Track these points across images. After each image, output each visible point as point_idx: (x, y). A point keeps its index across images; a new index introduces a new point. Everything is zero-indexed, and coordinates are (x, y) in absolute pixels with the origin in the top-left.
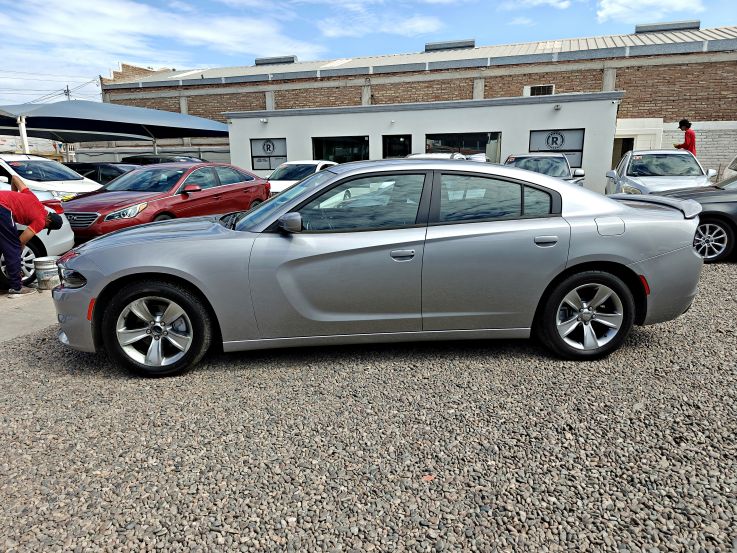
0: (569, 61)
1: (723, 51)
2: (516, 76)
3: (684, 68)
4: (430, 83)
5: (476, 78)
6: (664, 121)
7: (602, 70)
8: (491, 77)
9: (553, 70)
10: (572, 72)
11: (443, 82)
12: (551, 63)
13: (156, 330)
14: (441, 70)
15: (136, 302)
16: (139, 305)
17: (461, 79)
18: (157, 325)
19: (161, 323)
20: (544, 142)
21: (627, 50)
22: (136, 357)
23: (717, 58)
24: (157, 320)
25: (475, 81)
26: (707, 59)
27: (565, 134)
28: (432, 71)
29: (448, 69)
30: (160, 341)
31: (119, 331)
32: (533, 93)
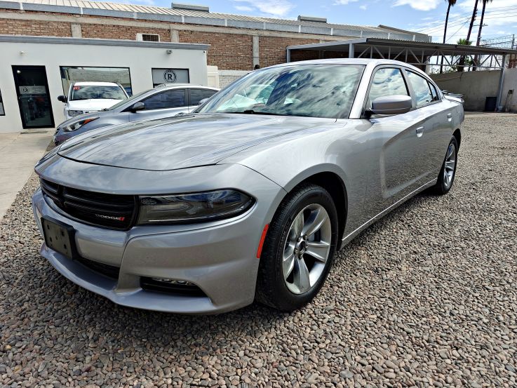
0: (146, 20)
1: (235, 28)
3: (217, 35)
4: (28, 23)
5: (73, 23)
6: (219, 69)
7: (169, 30)
8: (85, 24)
9: (135, 25)
11: (40, 23)
12: (132, 19)
13: (303, 245)
14: (36, 12)
15: (298, 216)
16: (300, 217)
17: (58, 22)
18: (302, 240)
19: (304, 237)
20: (163, 77)
21: (183, 18)
22: (294, 288)
23: (232, 31)
24: (302, 235)
25: (72, 26)
26: (227, 31)
27: (176, 72)
28: (27, 11)
29: (44, 12)
30: (303, 260)
31: (284, 260)
32: (144, 39)
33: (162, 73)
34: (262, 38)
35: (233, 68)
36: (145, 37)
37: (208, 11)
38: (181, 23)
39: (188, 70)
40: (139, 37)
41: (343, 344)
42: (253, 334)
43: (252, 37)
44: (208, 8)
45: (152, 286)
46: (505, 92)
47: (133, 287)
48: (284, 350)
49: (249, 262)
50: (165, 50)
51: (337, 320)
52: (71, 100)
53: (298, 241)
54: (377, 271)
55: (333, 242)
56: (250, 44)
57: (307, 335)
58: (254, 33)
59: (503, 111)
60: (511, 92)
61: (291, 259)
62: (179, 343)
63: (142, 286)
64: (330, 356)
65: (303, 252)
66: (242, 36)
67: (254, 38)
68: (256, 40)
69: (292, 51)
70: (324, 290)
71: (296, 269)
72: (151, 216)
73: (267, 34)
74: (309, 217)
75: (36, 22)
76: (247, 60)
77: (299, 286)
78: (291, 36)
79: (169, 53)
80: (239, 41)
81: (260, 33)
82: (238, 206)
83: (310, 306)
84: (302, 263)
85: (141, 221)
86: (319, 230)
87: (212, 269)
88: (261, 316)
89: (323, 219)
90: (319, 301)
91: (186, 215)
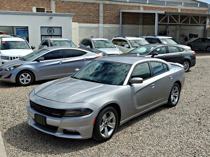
6: (78, 23)
7: (50, 1)
13: (106, 123)
15: (104, 115)
16: (105, 116)
18: (106, 122)
19: (107, 121)
20: (46, 31)
22: (103, 135)
24: (106, 120)
27: (54, 29)
30: (106, 127)
31: (100, 127)
33: (46, 29)
34: (105, 5)
35: (87, 22)
36: (38, 10)
39: (61, 27)
40: (34, 10)
41: (115, 149)
42: (92, 146)
43: (99, 5)
45: (65, 132)
48: (99, 150)
49: (91, 127)
50: (49, 17)
51: (115, 144)
52: (1, 49)
53: (105, 122)
54: (132, 133)
55: (116, 123)
56: (98, 8)
57: (106, 147)
61: (102, 127)
62: (72, 148)
63: (63, 132)
64: (111, 151)
65: (106, 125)
66: (93, 4)
68: (101, 7)
69: (123, 13)
70: (113, 137)
71: (104, 129)
72: (67, 115)
74: (108, 115)
76: (96, 17)
77: (105, 135)
78: (123, 4)
79: (51, 18)
80: (91, 7)
81: (104, 2)
82: (89, 112)
83: (108, 141)
84: (106, 128)
85: (65, 116)
86: (112, 119)
87: (82, 127)
88: (94, 143)
89: (113, 116)
90: (111, 140)
91: (76, 114)
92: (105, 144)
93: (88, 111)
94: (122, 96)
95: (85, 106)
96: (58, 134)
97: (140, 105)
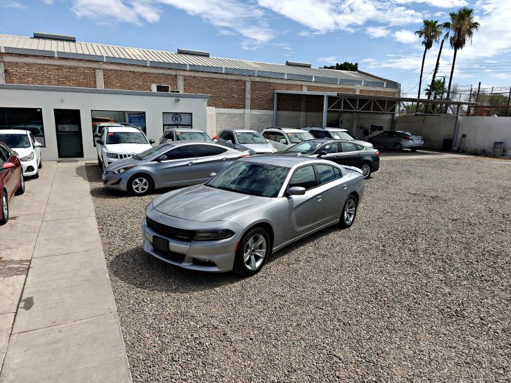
0: (157, 67)
1: (231, 74)
2: (124, 71)
3: (215, 80)
4: (60, 68)
5: (97, 69)
6: (216, 107)
7: (176, 76)
8: (107, 70)
9: (148, 71)
10: (160, 74)
11: (70, 68)
12: (146, 67)
13: (253, 251)
14: (68, 59)
16: (251, 240)
17: (84, 68)
20: (171, 119)
21: (188, 66)
22: (249, 267)
23: (229, 77)
24: (253, 246)
25: (97, 71)
26: (225, 77)
27: (182, 115)
28: (60, 58)
29: (74, 59)
31: (245, 255)
32: (158, 90)
33: (171, 116)
34: (253, 83)
36: (159, 88)
37: (208, 56)
38: (186, 70)
39: (191, 114)
40: (154, 88)
42: (232, 283)
43: (245, 82)
44: (209, 54)
45: (196, 262)
46: (460, 136)
47: (190, 262)
48: (243, 287)
49: (231, 255)
50: (174, 98)
51: (265, 279)
52: (107, 144)
53: (251, 249)
54: (289, 264)
55: (267, 250)
56: (243, 87)
57: (252, 284)
58: (247, 79)
59: (457, 152)
60: (464, 136)
61: (248, 255)
63: (193, 262)
64: (259, 289)
65: (253, 253)
66: (237, 81)
67: (247, 83)
68: (248, 85)
69: (279, 94)
70: (262, 270)
71: (250, 259)
72: (199, 238)
73: (258, 79)
74: (256, 240)
75: (67, 67)
76: (240, 100)
77: (251, 267)
78: (279, 81)
79: (177, 101)
80: (234, 85)
81: (252, 78)
83: (256, 275)
84: (253, 257)
85: (195, 239)
86: (261, 244)
87: (220, 256)
89: (262, 240)
90: (260, 274)
92: (251, 280)
93: (228, 233)
94: (275, 212)
95: (225, 225)
96: (185, 265)
97: (300, 224)
